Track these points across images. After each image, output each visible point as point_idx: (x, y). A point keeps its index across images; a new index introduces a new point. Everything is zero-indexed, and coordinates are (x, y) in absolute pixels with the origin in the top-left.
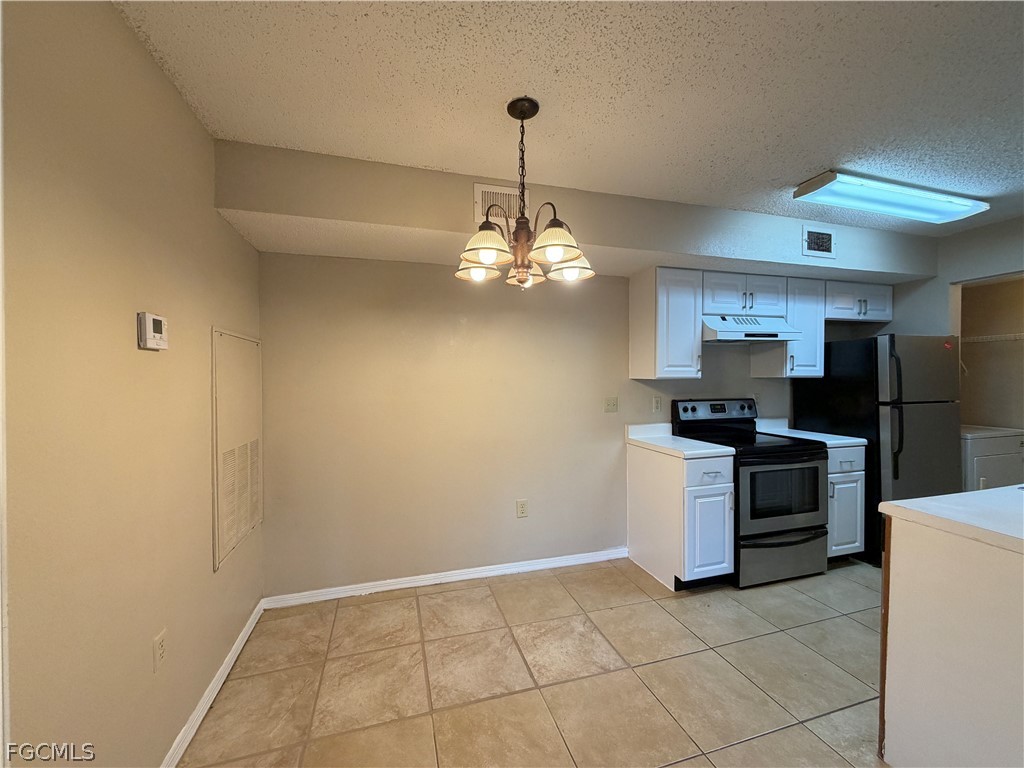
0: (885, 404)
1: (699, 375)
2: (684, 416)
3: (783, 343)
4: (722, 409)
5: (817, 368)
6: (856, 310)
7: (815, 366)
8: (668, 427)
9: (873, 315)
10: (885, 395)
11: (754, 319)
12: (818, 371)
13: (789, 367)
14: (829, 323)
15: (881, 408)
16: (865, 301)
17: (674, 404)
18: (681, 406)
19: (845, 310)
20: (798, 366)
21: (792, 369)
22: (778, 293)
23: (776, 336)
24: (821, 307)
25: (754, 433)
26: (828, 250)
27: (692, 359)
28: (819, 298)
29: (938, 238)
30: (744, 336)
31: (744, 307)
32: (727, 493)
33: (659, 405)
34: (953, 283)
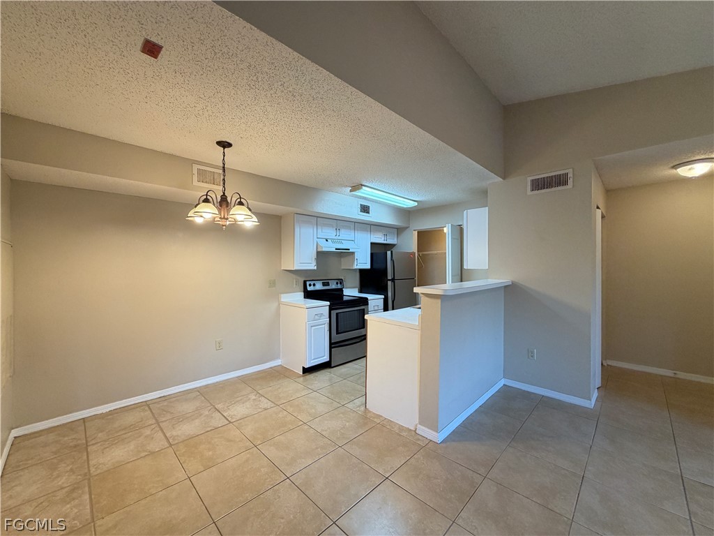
0: (390, 280)
1: (315, 268)
2: (309, 289)
3: (353, 253)
4: (327, 284)
6: (383, 239)
7: (366, 264)
8: (303, 294)
9: (389, 242)
10: (389, 278)
11: (340, 241)
12: (368, 266)
14: (372, 244)
15: (388, 282)
16: (386, 235)
17: (305, 283)
18: (308, 283)
19: (379, 238)
20: (359, 263)
21: (357, 265)
22: (351, 230)
23: (349, 250)
24: (369, 236)
25: (342, 295)
26: (368, 213)
27: (312, 259)
28: (368, 233)
29: (410, 211)
30: (335, 249)
31: (336, 235)
32: (326, 323)
33: (297, 283)
34: (414, 230)
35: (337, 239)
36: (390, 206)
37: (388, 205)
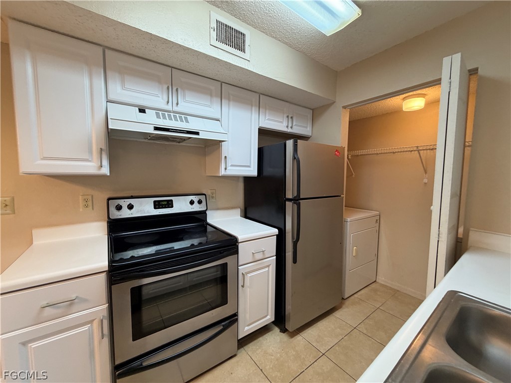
0: (290, 200)
1: (107, 171)
2: (116, 215)
3: (216, 144)
4: (170, 204)
5: (251, 169)
6: (285, 124)
7: (249, 167)
9: (297, 130)
10: (289, 195)
11: (185, 116)
12: (253, 171)
13: (223, 166)
15: (287, 203)
16: (292, 118)
17: (108, 202)
18: (114, 204)
20: (232, 166)
21: (226, 169)
22: (211, 96)
23: (197, 133)
24: (255, 115)
26: (243, 50)
27: (91, 152)
28: (253, 108)
29: (337, 72)
30: (153, 128)
31: (168, 102)
32: (94, 320)
33: (90, 203)
34: (344, 107)
35: (174, 112)
36: (294, 48)
37: (289, 45)
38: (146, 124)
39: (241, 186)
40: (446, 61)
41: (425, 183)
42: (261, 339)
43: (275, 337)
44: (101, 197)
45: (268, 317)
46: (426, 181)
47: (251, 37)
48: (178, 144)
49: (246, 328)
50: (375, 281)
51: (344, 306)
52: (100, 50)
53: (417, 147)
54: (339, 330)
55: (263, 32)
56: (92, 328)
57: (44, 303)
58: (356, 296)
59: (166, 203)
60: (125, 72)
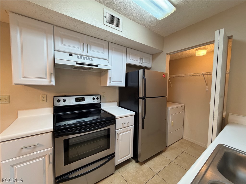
0: (141, 98)
1: (54, 83)
2: (58, 104)
6: (139, 62)
7: (121, 82)
8: (51, 110)
9: (144, 65)
10: (140, 96)
11: (91, 58)
12: (123, 84)
13: (109, 81)
17: (54, 98)
18: (57, 99)
20: (113, 81)
22: (104, 48)
23: (97, 66)
24: (124, 57)
26: (119, 27)
27: (46, 74)
28: (124, 54)
29: (164, 37)
30: (76, 63)
31: (83, 51)
32: (46, 155)
33: (45, 99)
34: (167, 54)
35: (86, 56)
36: (143, 26)
37: (142, 25)
38: (72, 61)
39: (117, 91)
40: (217, 32)
41: (207, 91)
42: (126, 165)
43: (133, 165)
44: (50, 96)
45: (130, 155)
46: (207, 89)
47: (123, 21)
48: (87, 71)
49: (119, 160)
50: (182, 138)
51: (167, 150)
52: (52, 26)
53: (203, 73)
54: (164, 162)
55: (129, 18)
56: (45, 159)
57: (22, 146)
58: (172, 145)
59: (81, 99)
60: (63, 37)
